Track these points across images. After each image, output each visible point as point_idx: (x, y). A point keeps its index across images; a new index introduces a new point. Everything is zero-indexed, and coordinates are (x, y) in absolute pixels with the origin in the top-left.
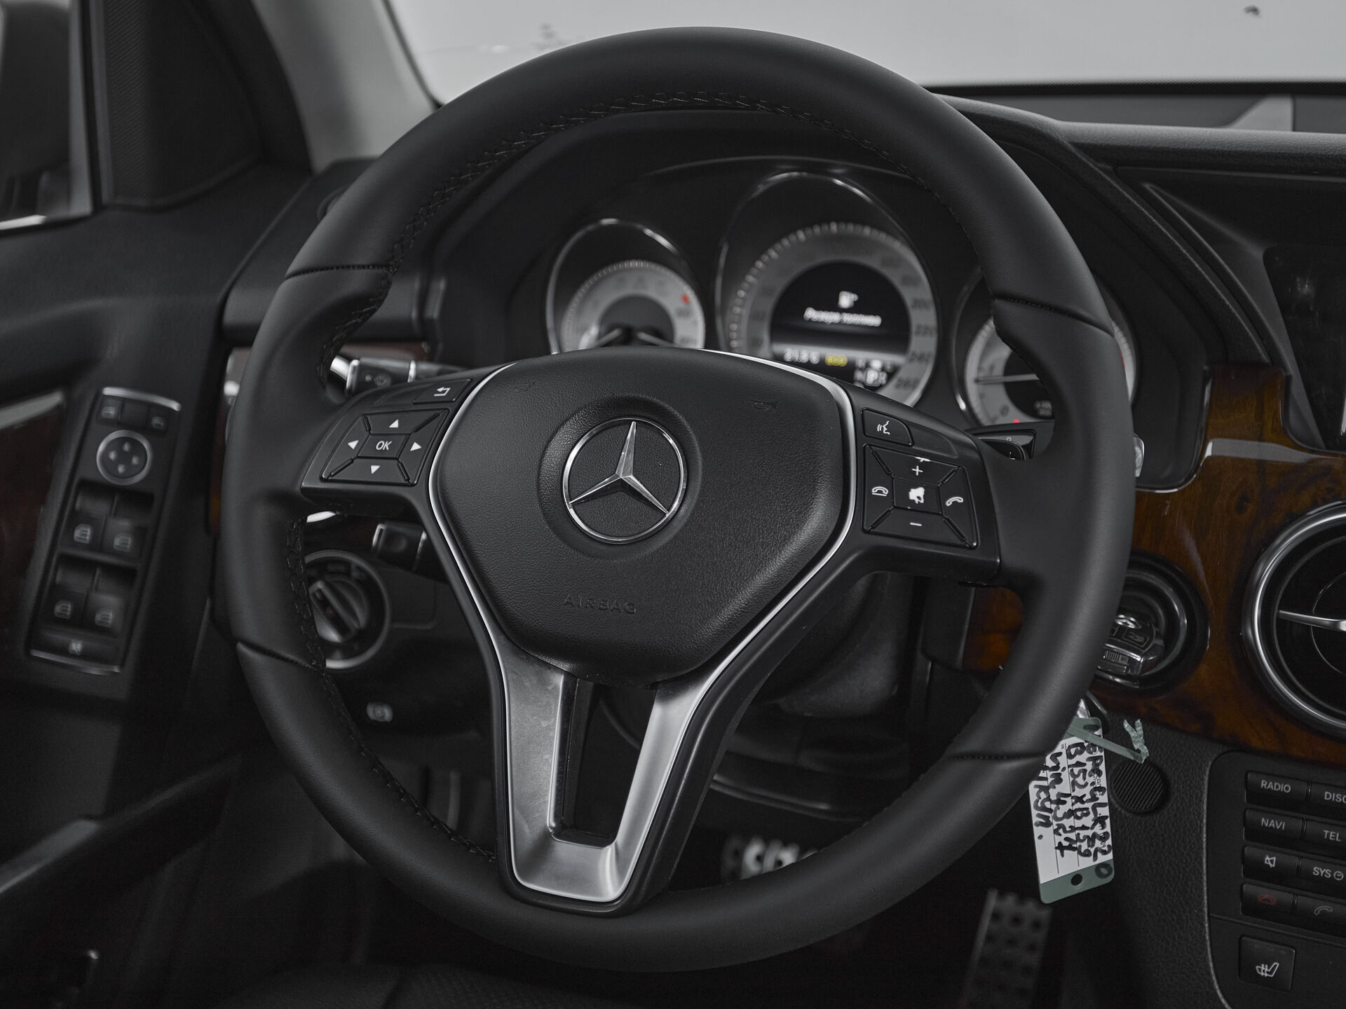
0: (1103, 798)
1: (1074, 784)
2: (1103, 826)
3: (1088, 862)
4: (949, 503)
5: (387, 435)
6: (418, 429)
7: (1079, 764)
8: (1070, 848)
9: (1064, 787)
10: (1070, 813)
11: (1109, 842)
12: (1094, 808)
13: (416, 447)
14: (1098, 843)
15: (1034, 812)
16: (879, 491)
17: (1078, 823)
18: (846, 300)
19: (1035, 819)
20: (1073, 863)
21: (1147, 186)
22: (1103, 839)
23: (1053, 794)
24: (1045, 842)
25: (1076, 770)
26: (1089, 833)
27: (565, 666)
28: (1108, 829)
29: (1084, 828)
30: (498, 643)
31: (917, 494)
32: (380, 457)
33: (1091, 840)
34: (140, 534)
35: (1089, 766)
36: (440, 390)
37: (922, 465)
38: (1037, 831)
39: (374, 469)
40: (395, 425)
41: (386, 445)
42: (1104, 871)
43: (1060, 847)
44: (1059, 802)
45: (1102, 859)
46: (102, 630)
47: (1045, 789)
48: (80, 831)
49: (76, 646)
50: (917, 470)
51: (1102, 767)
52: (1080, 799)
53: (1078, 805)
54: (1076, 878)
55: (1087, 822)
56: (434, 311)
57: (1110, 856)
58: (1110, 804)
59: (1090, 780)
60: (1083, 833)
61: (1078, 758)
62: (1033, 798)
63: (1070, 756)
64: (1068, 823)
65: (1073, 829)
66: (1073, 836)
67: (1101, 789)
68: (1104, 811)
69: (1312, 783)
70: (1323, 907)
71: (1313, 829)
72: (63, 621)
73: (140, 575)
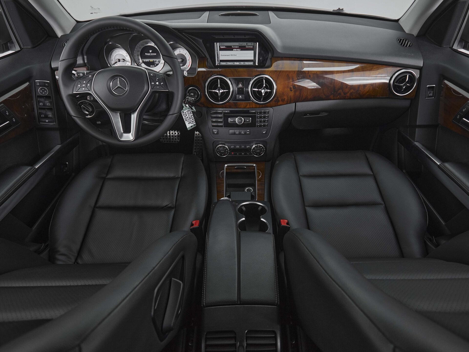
0: (193, 116)
1: (188, 115)
2: (193, 120)
3: (193, 124)
4: (161, 84)
5: (84, 84)
6: (88, 82)
7: (188, 113)
8: (190, 123)
9: (187, 116)
10: (189, 119)
11: (195, 121)
12: (192, 118)
13: (89, 85)
14: (193, 122)
15: (184, 120)
16: (153, 83)
17: (190, 120)
18: (151, 51)
19: (185, 121)
20: (191, 125)
21: (183, 33)
22: (194, 121)
23: (186, 117)
24: (187, 123)
25: (188, 114)
26: (192, 121)
27: (119, 112)
29: (191, 120)
30: (109, 110)
31: (157, 83)
32: (84, 87)
33: (192, 122)
34: (50, 102)
35: (190, 113)
36: (90, 76)
38: (185, 122)
39: (83, 89)
40: (84, 82)
41: (84, 85)
42: (195, 125)
44: (187, 118)
45: (194, 124)
46: (50, 118)
47: (185, 117)
49: (47, 121)
50: (157, 80)
51: (192, 113)
52: (190, 117)
53: (190, 118)
54: (192, 127)
55: (191, 119)
56: (86, 62)
57: (195, 123)
58: (194, 117)
59: (190, 115)
60: (191, 121)
61: (188, 112)
62: (184, 118)
63: (187, 112)
64: (189, 120)
65: (190, 121)
66: (190, 122)
67: (192, 115)
68: (193, 118)
69: (217, 110)
70: (220, 124)
71: (218, 116)
72: (43, 118)
73: (53, 109)
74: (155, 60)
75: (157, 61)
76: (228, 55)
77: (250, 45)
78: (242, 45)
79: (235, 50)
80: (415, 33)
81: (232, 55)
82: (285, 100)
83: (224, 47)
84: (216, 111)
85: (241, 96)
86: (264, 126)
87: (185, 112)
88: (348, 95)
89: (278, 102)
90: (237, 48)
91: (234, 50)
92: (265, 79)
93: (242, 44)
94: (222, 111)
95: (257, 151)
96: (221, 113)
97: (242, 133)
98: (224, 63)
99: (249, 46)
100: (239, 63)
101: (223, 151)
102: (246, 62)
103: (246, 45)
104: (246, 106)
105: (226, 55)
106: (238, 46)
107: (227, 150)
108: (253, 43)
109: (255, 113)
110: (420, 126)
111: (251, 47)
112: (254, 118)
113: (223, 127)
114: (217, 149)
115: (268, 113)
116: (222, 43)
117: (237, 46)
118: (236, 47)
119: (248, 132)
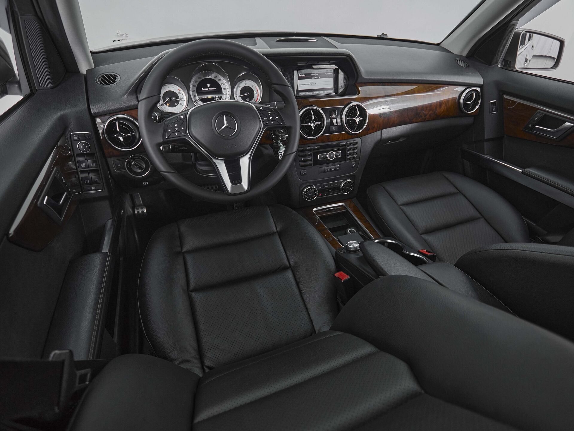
4: (276, 118)
5: (176, 127)
6: (181, 125)
13: (182, 128)
16: (265, 119)
18: (209, 86)
27: (223, 159)
30: (212, 157)
31: (271, 118)
32: (176, 132)
34: (94, 161)
36: (181, 117)
37: (270, 113)
39: (176, 134)
40: (176, 125)
41: (177, 129)
46: (97, 183)
49: (94, 188)
69: (306, 147)
70: (309, 163)
71: (307, 153)
72: (87, 184)
73: (99, 170)
74: (214, 96)
75: (217, 97)
76: (307, 84)
77: (330, 72)
78: (321, 72)
79: (314, 79)
80: (465, 54)
81: (311, 84)
82: (374, 128)
83: (303, 75)
84: (304, 148)
85: (334, 128)
86: (354, 158)
87: (281, 152)
88: (428, 116)
89: (368, 131)
92: (357, 107)
94: (311, 147)
95: (346, 188)
96: (310, 150)
97: (332, 169)
98: (303, 94)
99: (328, 73)
100: (318, 93)
101: (312, 194)
102: (325, 91)
103: (325, 72)
104: (339, 138)
105: (305, 85)
106: (317, 73)
107: (316, 191)
109: (344, 145)
110: (488, 140)
111: (331, 74)
112: (344, 150)
113: (313, 166)
114: (305, 193)
115: (357, 144)
116: (301, 71)
118: (316, 75)
119: (339, 167)
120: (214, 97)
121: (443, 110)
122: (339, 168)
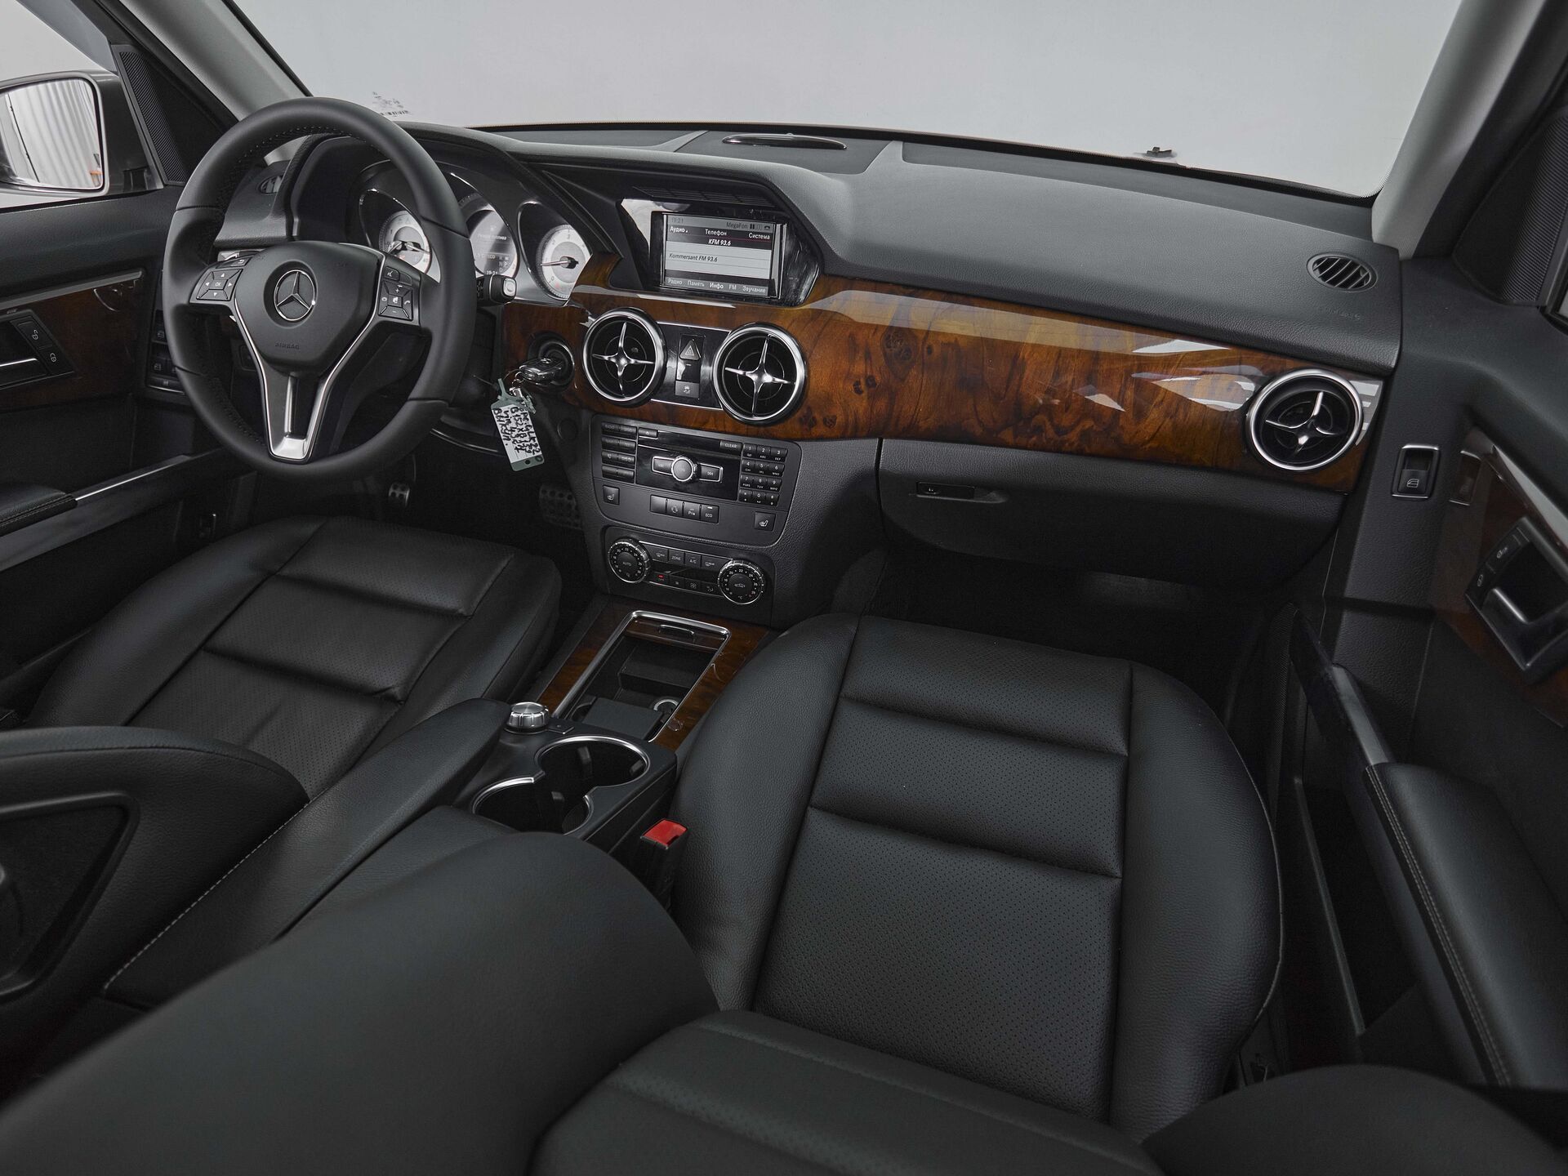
0: (532, 430)
1: (517, 424)
2: (534, 441)
3: (530, 455)
4: (405, 303)
5: (220, 279)
7: (517, 415)
8: (521, 449)
9: (513, 424)
10: (518, 435)
11: (539, 447)
12: (528, 433)
14: (533, 448)
15: (502, 435)
16: (384, 299)
17: (522, 440)
19: (503, 438)
20: (523, 456)
21: (543, 171)
22: (536, 445)
23: (508, 427)
24: (510, 447)
25: (517, 418)
26: (529, 443)
27: (293, 374)
28: (537, 442)
29: (525, 441)
31: (395, 300)
33: (530, 446)
35: (522, 416)
37: (399, 289)
38: (505, 442)
39: (215, 294)
41: (220, 284)
42: (539, 459)
43: (516, 448)
44: (512, 431)
45: (536, 454)
47: (505, 425)
48: (183, 459)
49: (166, 383)
50: (397, 290)
51: (528, 417)
52: (521, 430)
53: (521, 432)
54: (527, 461)
55: (527, 438)
57: (540, 453)
58: (536, 432)
59: (524, 422)
60: (526, 444)
61: (516, 413)
62: (500, 429)
63: (513, 412)
64: (518, 439)
65: (521, 442)
66: (521, 444)
67: (529, 426)
68: (534, 435)
69: (620, 425)
70: (626, 472)
71: (621, 443)
76: (691, 255)
77: (763, 231)
78: (738, 229)
79: (714, 244)
81: (704, 258)
82: (834, 423)
83: (684, 231)
84: (617, 427)
85: (688, 388)
86: (766, 501)
87: (504, 409)
88: (1073, 436)
90: (720, 238)
91: (710, 241)
92: (768, 342)
93: (738, 226)
94: (634, 430)
95: (736, 585)
96: (632, 436)
97: (691, 513)
98: (678, 282)
99: (759, 233)
100: (722, 287)
101: (630, 564)
102: (744, 286)
103: (749, 230)
104: (705, 423)
105: (684, 257)
106: (724, 231)
107: (642, 561)
108: (771, 225)
109: (737, 452)
111: (765, 237)
112: (732, 467)
113: (635, 484)
114: (612, 554)
115: (782, 460)
117: (721, 230)
118: (719, 233)
119: (710, 511)
120: (501, 258)
121: (1151, 430)
122: (711, 516)
